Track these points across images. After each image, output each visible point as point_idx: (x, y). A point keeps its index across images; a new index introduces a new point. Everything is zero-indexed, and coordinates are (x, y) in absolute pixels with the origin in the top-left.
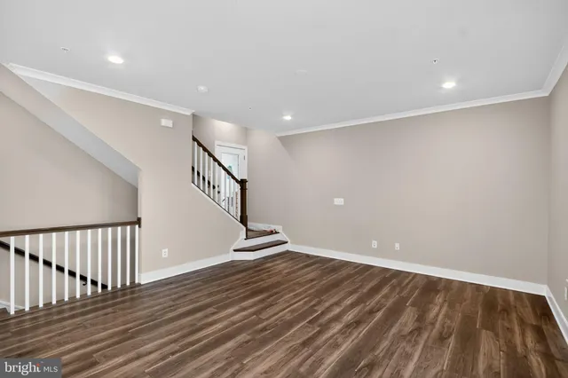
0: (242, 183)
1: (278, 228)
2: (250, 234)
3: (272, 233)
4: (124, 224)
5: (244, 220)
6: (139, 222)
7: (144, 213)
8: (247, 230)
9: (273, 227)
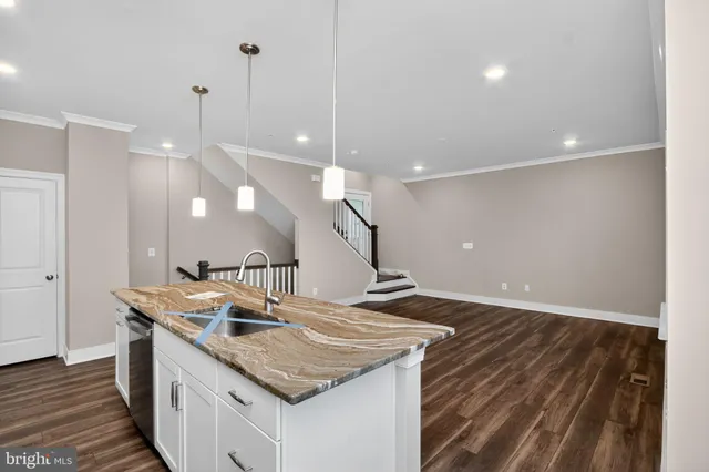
0: (374, 229)
1: (405, 273)
2: (381, 278)
3: (399, 277)
4: (286, 265)
5: (375, 264)
6: (296, 263)
7: (300, 255)
8: (378, 275)
9: (399, 272)
